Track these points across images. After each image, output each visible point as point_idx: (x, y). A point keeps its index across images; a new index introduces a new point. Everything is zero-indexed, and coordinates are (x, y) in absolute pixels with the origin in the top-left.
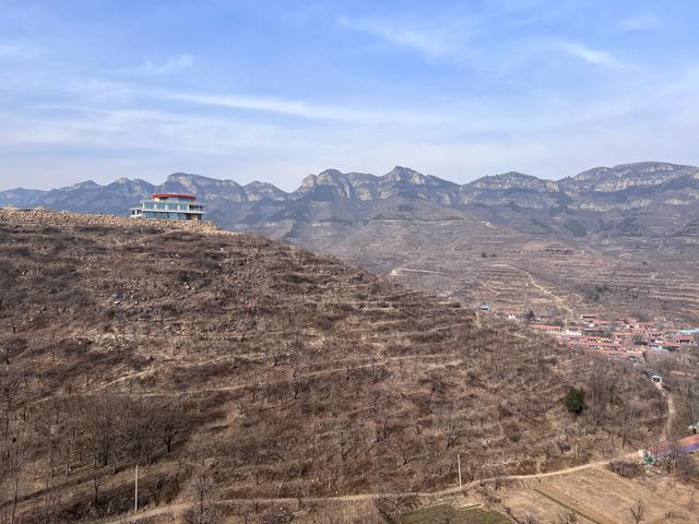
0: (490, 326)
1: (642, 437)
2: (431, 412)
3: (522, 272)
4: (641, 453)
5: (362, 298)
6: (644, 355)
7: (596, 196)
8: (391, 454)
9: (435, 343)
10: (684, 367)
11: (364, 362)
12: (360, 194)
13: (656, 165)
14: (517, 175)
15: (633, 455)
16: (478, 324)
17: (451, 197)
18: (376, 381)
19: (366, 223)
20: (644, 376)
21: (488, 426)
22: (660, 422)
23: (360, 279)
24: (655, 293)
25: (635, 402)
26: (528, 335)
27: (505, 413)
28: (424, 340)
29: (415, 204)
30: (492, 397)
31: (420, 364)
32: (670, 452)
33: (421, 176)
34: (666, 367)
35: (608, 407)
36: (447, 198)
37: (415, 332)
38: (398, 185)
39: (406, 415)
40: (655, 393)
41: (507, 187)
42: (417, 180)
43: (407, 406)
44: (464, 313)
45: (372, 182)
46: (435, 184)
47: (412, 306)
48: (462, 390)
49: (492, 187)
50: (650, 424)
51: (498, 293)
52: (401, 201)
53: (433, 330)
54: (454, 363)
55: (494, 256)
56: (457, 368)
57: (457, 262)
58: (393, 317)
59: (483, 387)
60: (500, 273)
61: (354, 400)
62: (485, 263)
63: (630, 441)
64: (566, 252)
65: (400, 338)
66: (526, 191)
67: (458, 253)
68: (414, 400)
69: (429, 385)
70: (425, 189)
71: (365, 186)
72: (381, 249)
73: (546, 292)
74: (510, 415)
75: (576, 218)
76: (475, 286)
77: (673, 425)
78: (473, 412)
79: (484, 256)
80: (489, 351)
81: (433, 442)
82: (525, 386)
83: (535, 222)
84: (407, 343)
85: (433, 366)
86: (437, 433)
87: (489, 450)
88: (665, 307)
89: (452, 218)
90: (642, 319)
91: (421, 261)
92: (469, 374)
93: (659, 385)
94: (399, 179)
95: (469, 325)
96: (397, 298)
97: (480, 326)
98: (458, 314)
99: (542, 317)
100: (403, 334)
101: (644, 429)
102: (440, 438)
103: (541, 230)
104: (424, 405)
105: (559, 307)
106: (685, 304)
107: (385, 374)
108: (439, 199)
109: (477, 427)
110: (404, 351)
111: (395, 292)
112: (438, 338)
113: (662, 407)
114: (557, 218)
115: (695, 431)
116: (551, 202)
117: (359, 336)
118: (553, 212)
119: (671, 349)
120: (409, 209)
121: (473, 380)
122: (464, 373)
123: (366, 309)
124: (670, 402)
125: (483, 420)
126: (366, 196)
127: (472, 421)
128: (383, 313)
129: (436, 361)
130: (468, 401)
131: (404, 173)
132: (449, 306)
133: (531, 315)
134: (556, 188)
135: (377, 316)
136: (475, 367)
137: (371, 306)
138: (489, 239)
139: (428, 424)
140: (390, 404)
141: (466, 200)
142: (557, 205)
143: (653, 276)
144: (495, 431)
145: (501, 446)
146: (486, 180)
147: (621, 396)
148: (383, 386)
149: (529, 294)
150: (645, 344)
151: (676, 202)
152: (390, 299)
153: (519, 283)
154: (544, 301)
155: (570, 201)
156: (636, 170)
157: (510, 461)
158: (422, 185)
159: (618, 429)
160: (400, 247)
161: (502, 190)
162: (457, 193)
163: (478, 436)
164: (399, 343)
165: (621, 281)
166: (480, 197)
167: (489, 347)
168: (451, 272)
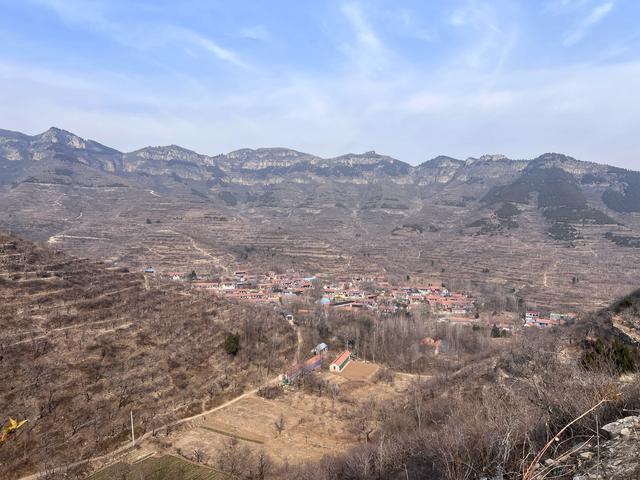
0: (158, 287)
1: (281, 365)
2: (101, 377)
3: (185, 237)
4: (280, 377)
5: (17, 268)
6: (280, 299)
7: (244, 173)
8: (57, 427)
9: (104, 309)
10: (306, 307)
11: (21, 338)
12: (6, 153)
13: (286, 151)
14: (178, 148)
15: (275, 380)
16: (146, 286)
17: (114, 164)
18: (36, 356)
19: (15, 185)
20: (281, 316)
21: (158, 379)
22: (293, 350)
23: (14, 247)
24: (287, 251)
25: (277, 338)
26: (193, 292)
27: (174, 365)
28: (92, 307)
29: (75, 168)
30: (161, 352)
31: (89, 331)
32: (300, 372)
33: (81, 140)
34: (296, 306)
35: (257, 345)
36: (110, 165)
37: (82, 300)
38: (54, 147)
39: (74, 385)
40: (289, 329)
41: (168, 159)
42: (77, 144)
43: (73, 376)
44: (133, 276)
45: (22, 141)
46: (97, 149)
47: (78, 273)
48: (133, 350)
49: (156, 157)
50: (286, 354)
51: (164, 256)
52: (58, 164)
53: (101, 297)
54: (124, 326)
55: (158, 222)
56: (127, 330)
57: (122, 228)
58: (56, 287)
59: (153, 344)
60: (164, 239)
61: (11, 380)
62: (150, 229)
63: (272, 369)
64: (222, 219)
65: (63, 308)
66: (186, 164)
67: (123, 219)
68: (82, 368)
69: (100, 350)
70: (86, 154)
71: (13, 145)
72: (36, 215)
73: (206, 254)
74: (179, 365)
75: (228, 190)
76: (141, 251)
77: (302, 350)
78: (144, 369)
79: (149, 222)
80: (157, 310)
81: (104, 406)
82: (191, 338)
83: (195, 192)
84: (74, 312)
85: (103, 331)
86: (108, 396)
87: (161, 401)
88: (294, 261)
89: (116, 185)
90: (278, 272)
91: (83, 227)
92: (140, 335)
93: (291, 322)
94: (55, 140)
95: (137, 287)
96: (60, 266)
97: (148, 288)
98: (127, 278)
99: (203, 276)
100: (69, 303)
101: (282, 358)
102: (112, 400)
103: (200, 200)
104: (94, 372)
105: (217, 266)
106: (306, 258)
107: (47, 347)
108: (102, 166)
109: (148, 383)
110: (70, 320)
111: (58, 260)
112: (107, 304)
113: (294, 339)
114: (213, 190)
115: (315, 353)
116: (208, 175)
117: (13, 310)
118: (210, 184)
119: (298, 293)
120: (69, 173)
121: (143, 339)
122: (134, 334)
123: (22, 280)
124: (299, 334)
125: (153, 375)
126: (14, 156)
127: (143, 378)
128: (44, 283)
129: (106, 326)
130: (139, 361)
131: (62, 136)
132: (118, 271)
133: (193, 274)
134: (212, 163)
135: (36, 286)
136: (145, 326)
137: (28, 277)
138: (153, 206)
139: (99, 389)
140: (55, 376)
141: (130, 168)
142: (213, 178)
143: (286, 238)
144: (166, 383)
145: (171, 395)
146: (148, 150)
147: (266, 335)
148: (47, 359)
149: (191, 256)
150: (281, 291)
151: (299, 181)
152: (51, 269)
153: (182, 247)
154: (204, 261)
155: (223, 175)
156: (272, 153)
157: (180, 406)
158: (82, 150)
159: (264, 361)
160: (58, 212)
161: (164, 161)
162: (120, 160)
163: (149, 390)
164: (64, 312)
165: (262, 243)
166: (141, 167)
167: (158, 307)
168: (116, 238)
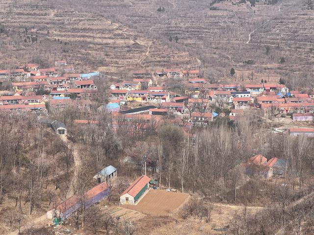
1: (50, 197)
4: (50, 214)
6: (47, 105)
10: (86, 115)
15: (42, 219)
20: (49, 130)
22: (67, 177)
24: (55, 34)
25: (42, 159)
32: (77, 206)
34: (71, 115)
35: (14, 171)
40: (61, 147)
50: (57, 182)
63: (37, 204)
77: (80, 176)
88: (66, 49)
90: (43, 65)
93: (64, 138)
101: (52, 188)
106: (84, 45)
113: (68, 161)
115: (99, 180)
119: (73, 96)
124: (75, 153)
143: (52, 14)
147: (27, 156)
150: (47, 93)
159: (25, 193)
165: (16, 21)
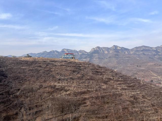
0: (145, 83)
2: (134, 105)
3: (149, 70)
5: (114, 76)
8: (126, 114)
9: (133, 88)
11: (116, 92)
14: (144, 46)
17: (128, 52)
18: (120, 96)
21: (149, 108)
23: (112, 72)
26: (155, 86)
27: (153, 106)
28: (130, 87)
30: (149, 101)
31: (130, 92)
33: (120, 47)
36: (127, 52)
37: (127, 85)
38: (114, 49)
39: (128, 105)
41: (142, 49)
42: (119, 48)
43: (128, 103)
44: (138, 80)
45: (108, 49)
46: (123, 49)
47: (125, 78)
48: (141, 99)
49: (138, 49)
52: (115, 53)
53: (132, 84)
54: (138, 93)
55: (140, 66)
56: (139, 94)
58: (122, 81)
59: (146, 99)
61: (115, 101)
62: (138, 68)
64: (160, 65)
65: (124, 86)
66: (147, 50)
67: (131, 65)
68: (130, 101)
69: (133, 98)
70: (121, 50)
71: (106, 50)
73: (155, 75)
74: (155, 106)
75: (161, 56)
76: (136, 74)
78: (145, 105)
79: (137, 66)
80: (146, 90)
81: (135, 111)
82: (157, 99)
83: (150, 58)
84: (126, 87)
85: (133, 93)
87: (151, 115)
89: (128, 57)
92: (142, 95)
94: (114, 48)
95: (139, 83)
96: (121, 77)
97: (142, 84)
99: (155, 81)
100: (125, 85)
102: (138, 111)
103: (152, 60)
104: (132, 103)
105: (159, 79)
107: (122, 95)
108: (125, 53)
109: (147, 109)
110: (125, 89)
111: (120, 75)
112: (133, 86)
114: (156, 57)
116: (154, 53)
117: (114, 85)
118: (154, 55)
120: (118, 55)
121: (143, 97)
122: (141, 95)
123: (115, 79)
125: (148, 107)
127: (145, 107)
128: (119, 80)
129: (134, 92)
130: (143, 102)
131: (115, 47)
132: (134, 78)
133: (152, 81)
134: (155, 49)
135: (118, 81)
136: (144, 94)
137: (116, 78)
138: (138, 62)
139: (134, 107)
140: (124, 102)
141: (131, 53)
142: (155, 53)
144: (151, 110)
145: (154, 114)
146: (136, 48)
148: (121, 98)
149: (151, 76)
153: (148, 73)
154: (155, 77)
155: (159, 52)
158: (120, 49)
160: (116, 64)
161: (140, 50)
162: (129, 51)
163: (147, 111)
164: (124, 87)
166: (134, 52)
167: (146, 89)
